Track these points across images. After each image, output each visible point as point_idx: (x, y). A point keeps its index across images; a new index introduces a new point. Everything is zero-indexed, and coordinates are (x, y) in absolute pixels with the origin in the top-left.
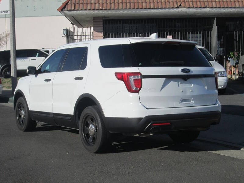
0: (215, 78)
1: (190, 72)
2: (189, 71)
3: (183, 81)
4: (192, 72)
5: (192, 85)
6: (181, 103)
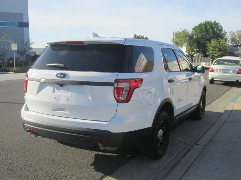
0: (113, 87)
4: (70, 77)
5: (70, 92)
6: (54, 110)
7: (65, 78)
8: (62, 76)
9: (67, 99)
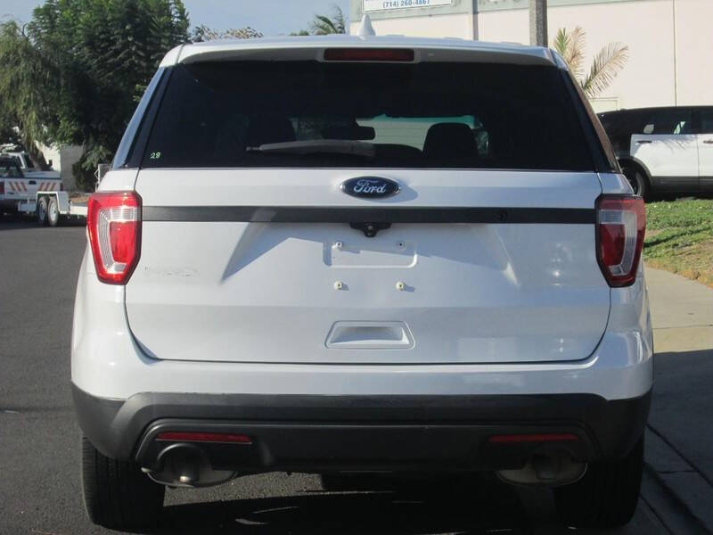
0: (592, 226)
1: (399, 194)
2: (391, 188)
3: (355, 236)
4: (413, 195)
5: (416, 257)
6: (332, 342)
7: (391, 198)
8: (381, 190)
9: (406, 288)
